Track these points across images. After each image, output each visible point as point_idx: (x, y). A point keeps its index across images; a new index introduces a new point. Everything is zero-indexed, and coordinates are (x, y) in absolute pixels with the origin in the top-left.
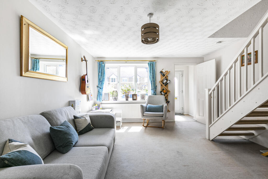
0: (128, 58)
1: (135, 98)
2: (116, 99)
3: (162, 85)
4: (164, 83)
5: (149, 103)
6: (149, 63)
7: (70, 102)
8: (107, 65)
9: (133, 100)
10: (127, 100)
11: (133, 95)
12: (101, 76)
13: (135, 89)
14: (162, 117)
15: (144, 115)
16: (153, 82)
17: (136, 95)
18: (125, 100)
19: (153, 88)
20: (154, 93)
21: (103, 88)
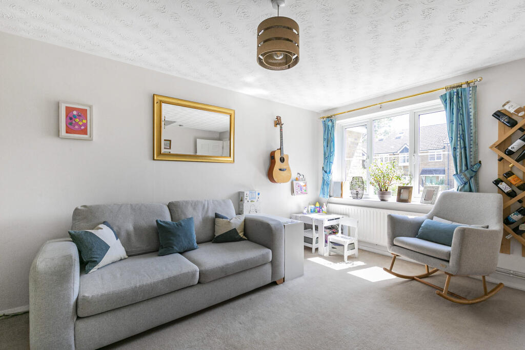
0: (385, 96)
1: (404, 195)
2: (359, 196)
3: (501, 159)
4: (510, 153)
5: (438, 213)
6: (443, 97)
7: (240, 194)
8: (339, 123)
9: (400, 200)
10: (382, 200)
11: (400, 189)
12: (327, 146)
13: (411, 172)
14: (445, 263)
15: (395, 243)
16: (458, 150)
17: (408, 189)
18: (380, 200)
19: (461, 171)
20: (465, 184)
21: (330, 172)
